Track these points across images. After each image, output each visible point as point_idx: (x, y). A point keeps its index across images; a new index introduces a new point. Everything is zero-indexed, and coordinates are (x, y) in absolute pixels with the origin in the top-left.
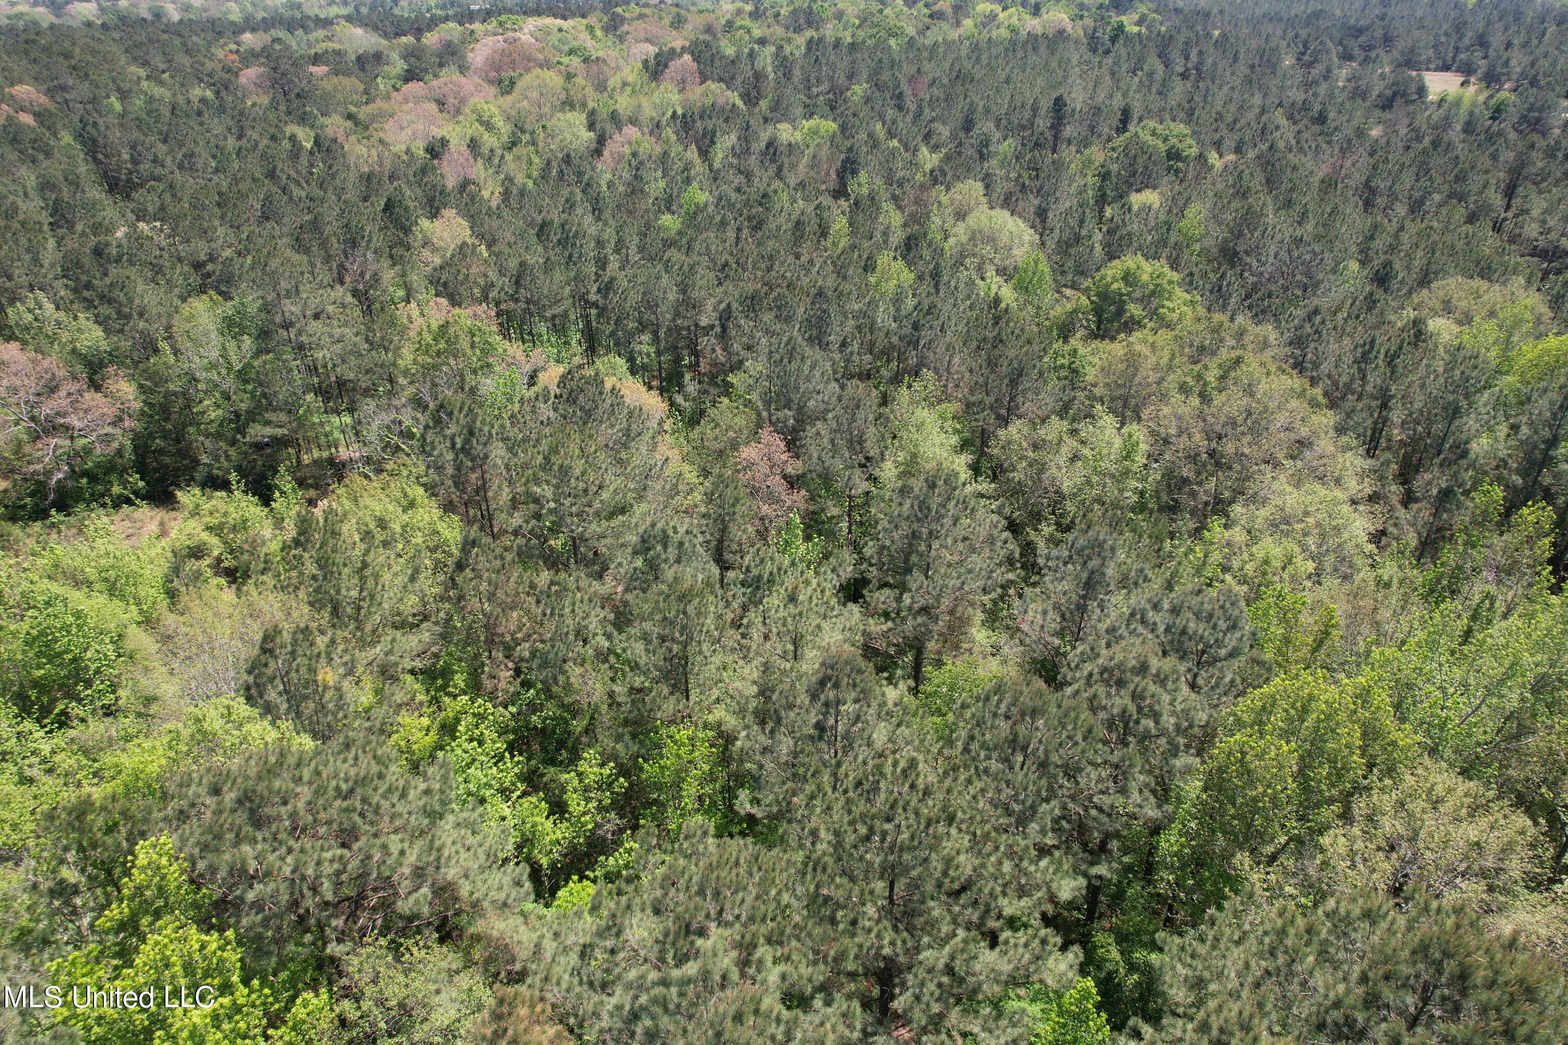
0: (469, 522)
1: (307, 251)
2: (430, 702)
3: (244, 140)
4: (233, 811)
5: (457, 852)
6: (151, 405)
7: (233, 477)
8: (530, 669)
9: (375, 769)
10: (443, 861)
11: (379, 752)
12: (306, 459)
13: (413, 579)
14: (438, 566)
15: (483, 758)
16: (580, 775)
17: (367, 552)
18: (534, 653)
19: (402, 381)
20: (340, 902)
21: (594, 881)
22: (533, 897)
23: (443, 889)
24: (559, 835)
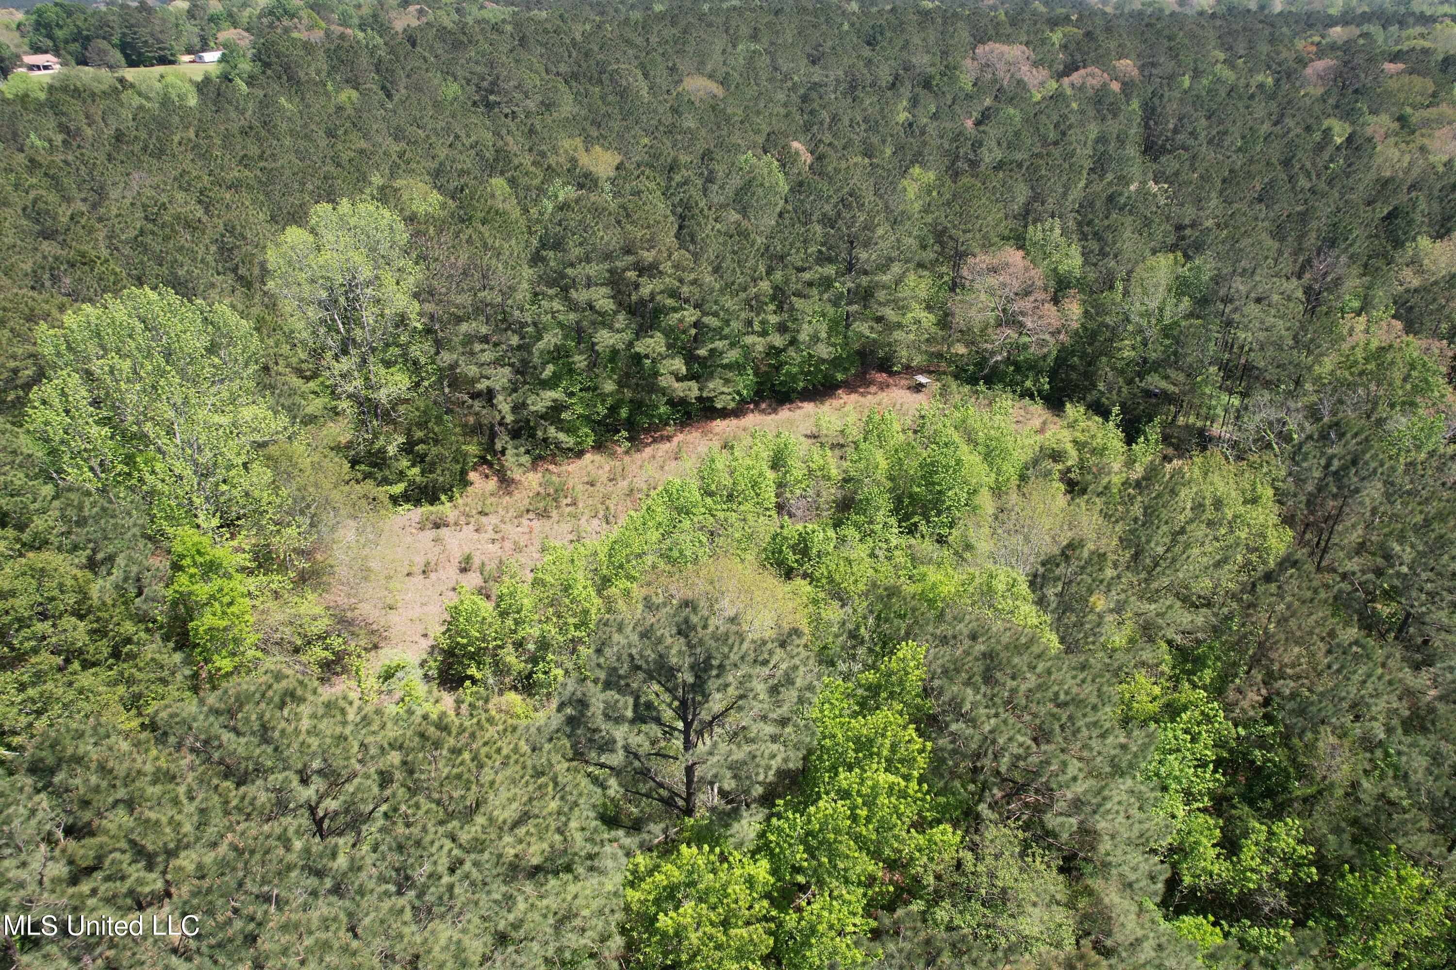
0: (1301, 541)
1: (1282, 239)
2: (1171, 677)
3: (1279, 127)
4: (977, 659)
5: (1117, 812)
6: (1085, 329)
7: (1116, 410)
8: (1281, 707)
9: (1093, 699)
10: (1102, 810)
11: (1105, 689)
12: (1181, 420)
13: (1218, 565)
14: (1247, 566)
15: (1188, 754)
16: (1271, 833)
17: (1189, 522)
18: (1293, 696)
19: (1308, 386)
20: (1006, 780)
21: (1226, 935)
22: (1158, 899)
23: (1088, 832)
24: (1216, 869)
